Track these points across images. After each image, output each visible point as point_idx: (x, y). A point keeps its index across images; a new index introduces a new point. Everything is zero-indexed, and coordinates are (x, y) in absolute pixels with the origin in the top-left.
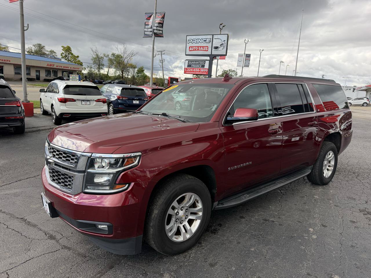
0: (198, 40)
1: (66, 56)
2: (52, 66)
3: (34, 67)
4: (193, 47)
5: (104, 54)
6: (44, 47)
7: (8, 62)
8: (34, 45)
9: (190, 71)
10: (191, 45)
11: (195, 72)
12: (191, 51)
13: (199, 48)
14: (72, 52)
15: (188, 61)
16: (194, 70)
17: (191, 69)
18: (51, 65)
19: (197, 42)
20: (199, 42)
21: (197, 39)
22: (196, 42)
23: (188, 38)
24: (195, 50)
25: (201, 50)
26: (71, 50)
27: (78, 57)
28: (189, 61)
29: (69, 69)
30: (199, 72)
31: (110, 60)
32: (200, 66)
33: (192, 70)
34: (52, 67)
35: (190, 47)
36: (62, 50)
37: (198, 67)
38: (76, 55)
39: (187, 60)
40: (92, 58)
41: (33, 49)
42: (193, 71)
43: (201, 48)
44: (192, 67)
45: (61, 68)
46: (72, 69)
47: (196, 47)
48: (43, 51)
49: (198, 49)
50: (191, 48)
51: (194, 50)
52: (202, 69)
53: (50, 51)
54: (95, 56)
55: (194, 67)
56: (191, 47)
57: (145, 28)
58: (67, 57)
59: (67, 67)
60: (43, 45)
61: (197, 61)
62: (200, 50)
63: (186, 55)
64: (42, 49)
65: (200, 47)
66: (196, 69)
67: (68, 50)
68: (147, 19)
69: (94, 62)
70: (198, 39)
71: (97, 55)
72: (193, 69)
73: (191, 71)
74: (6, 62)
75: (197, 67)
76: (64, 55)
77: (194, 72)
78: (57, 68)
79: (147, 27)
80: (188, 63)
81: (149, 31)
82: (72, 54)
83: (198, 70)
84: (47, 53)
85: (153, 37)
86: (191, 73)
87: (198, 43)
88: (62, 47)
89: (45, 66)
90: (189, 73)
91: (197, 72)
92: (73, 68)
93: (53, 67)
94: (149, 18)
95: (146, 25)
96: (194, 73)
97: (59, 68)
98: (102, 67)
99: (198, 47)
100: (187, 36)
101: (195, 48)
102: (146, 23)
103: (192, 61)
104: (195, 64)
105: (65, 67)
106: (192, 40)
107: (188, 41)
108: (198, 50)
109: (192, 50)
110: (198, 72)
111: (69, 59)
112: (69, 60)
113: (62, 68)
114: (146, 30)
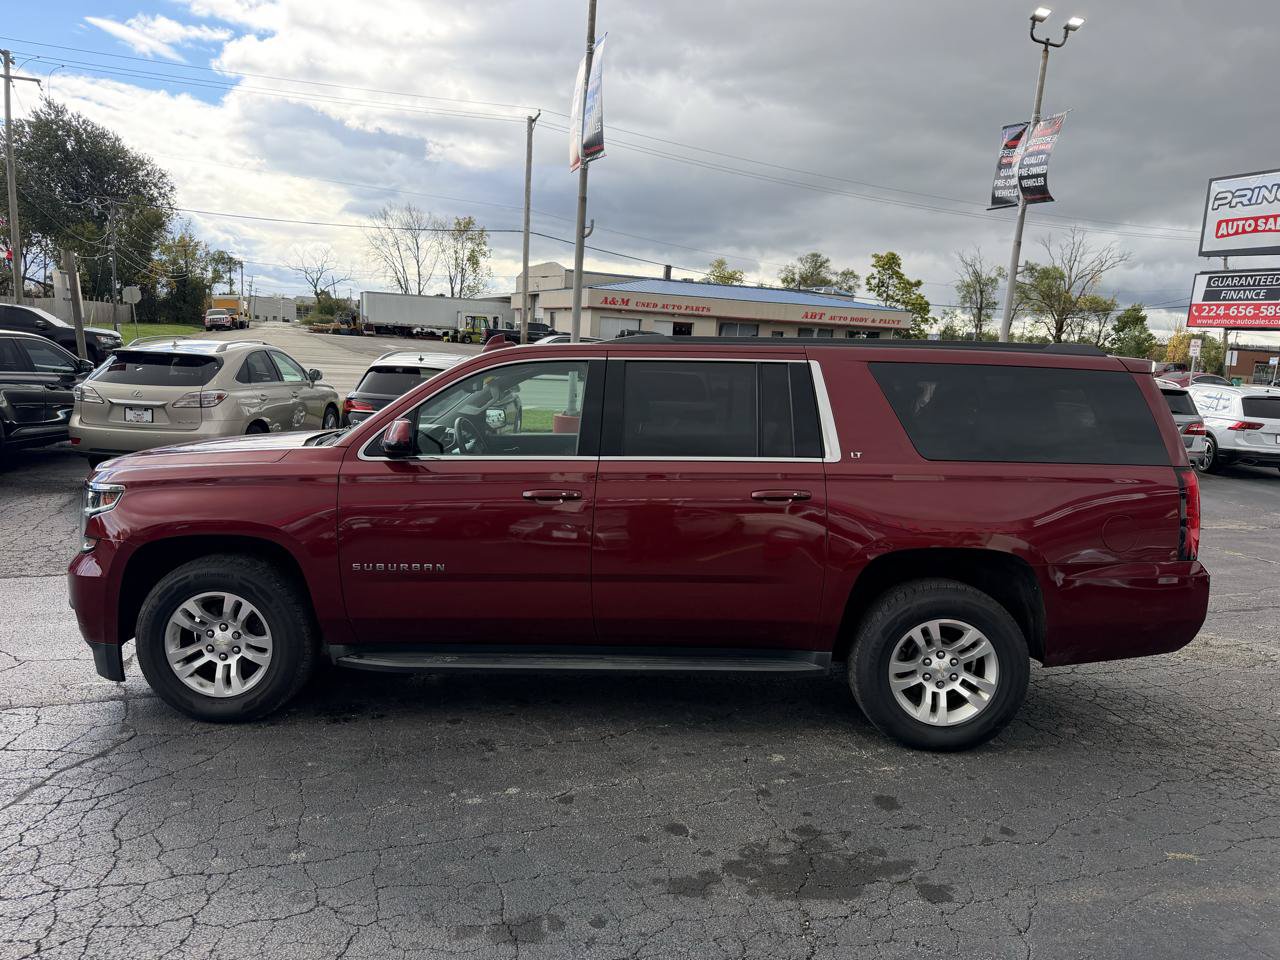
0: (1257, 191)
1: (881, 284)
2: (818, 317)
3: (768, 322)
4: (1233, 221)
5: (1000, 268)
6: (827, 261)
7: (705, 313)
8: (801, 260)
9: (1212, 314)
10: (1226, 213)
11: (1236, 318)
12: (1223, 236)
13: (1260, 222)
14: (902, 271)
15: (1207, 277)
16: (1233, 311)
17: (1218, 306)
18: (814, 316)
19: (1253, 201)
20: (1261, 196)
21: (1253, 191)
22: (1250, 200)
23: (1216, 187)
24: (1240, 231)
25: (1270, 230)
26: (899, 265)
27: (918, 284)
28: (1210, 279)
29: (869, 323)
30: (1255, 317)
31: (1017, 287)
32: (1258, 294)
33: (1222, 313)
34: (817, 320)
35: (1219, 224)
36: (873, 266)
37: (1252, 299)
38: (913, 281)
39: (1203, 273)
40: (959, 283)
41: (797, 271)
42: (1227, 316)
43: (1271, 220)
44: (1224, 299)
45: (842, 322)
46: (877, 324)
47: (1246, 219)
48: (824, 273)
49: (1257, 225)
50: (1224, 225)
51: (1237, 233)
52: (1269, 305)
53: (843, 274)
54: (967, 279)
55: (1232, 299)
56: (1227, 221)
57: (998, 177)
58: (883, 286)
59: (862, 320)
60: (824, 257)
61: (1247, 277)
62: (1264, 231)
63: (1202, 254)
64: (820, 267)
65: (1267, 218)
66: (1239, 305)
67: (890, 263)
68: (1007, 146)
69: (964, 297)
70: (1260, 188)
71: (977, 275)
72: (1228, 307)
73: (1218, 316)
74: (701, 313)
75: (1247, 299)
76: (877, 281)
77: (1231, 318)
78: (833, 322)
79: (1004, 173)
80: (1209, 285)
81: (1009, 187)
82: (900, 277)
83: (1250, 311)
84: (834, 279)
85: (1020, 204)
86: (1217, 321)
87: (1256, 203)
88: (875, 256)
89: (798, 318)
90: (1210, 321)
91: (1245, 316)
92: (881, 320)
93: (820, 321)
94: (1012, 144)
95: (1001, 166)
96: (1232, 321)
97: (837, 322)
98: (990, 311)
99: (1256, 219)
100: (1211, 181)
101: (1241, 223)
102: (1004, 161)
103: (1224, 277)
104: (1237, 288)
105: (856, 320)
106: (1229, 196)
107: (1216, 199)
108: (1255, 230)
109: (1229, 235)
110: (1249, 318)
111: (891, 293)
112: (888, 295)
113: (848, 322)
114: (1000, 183)
